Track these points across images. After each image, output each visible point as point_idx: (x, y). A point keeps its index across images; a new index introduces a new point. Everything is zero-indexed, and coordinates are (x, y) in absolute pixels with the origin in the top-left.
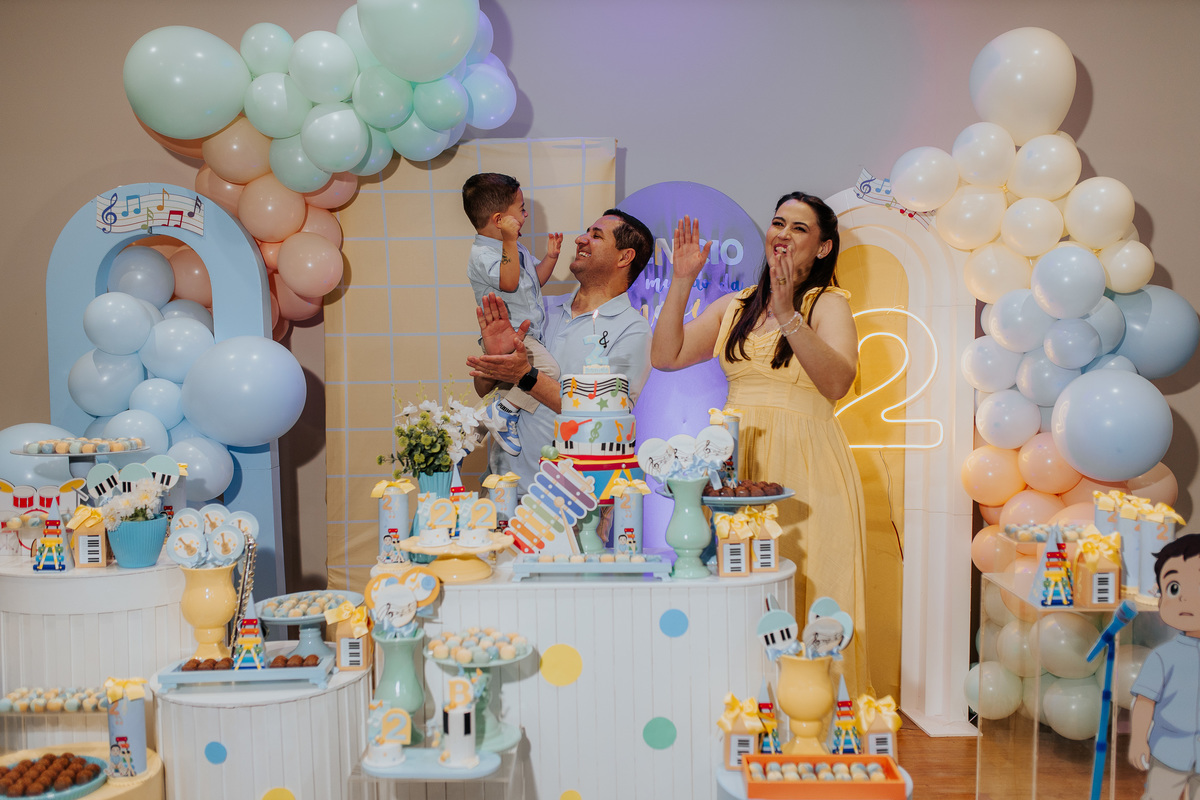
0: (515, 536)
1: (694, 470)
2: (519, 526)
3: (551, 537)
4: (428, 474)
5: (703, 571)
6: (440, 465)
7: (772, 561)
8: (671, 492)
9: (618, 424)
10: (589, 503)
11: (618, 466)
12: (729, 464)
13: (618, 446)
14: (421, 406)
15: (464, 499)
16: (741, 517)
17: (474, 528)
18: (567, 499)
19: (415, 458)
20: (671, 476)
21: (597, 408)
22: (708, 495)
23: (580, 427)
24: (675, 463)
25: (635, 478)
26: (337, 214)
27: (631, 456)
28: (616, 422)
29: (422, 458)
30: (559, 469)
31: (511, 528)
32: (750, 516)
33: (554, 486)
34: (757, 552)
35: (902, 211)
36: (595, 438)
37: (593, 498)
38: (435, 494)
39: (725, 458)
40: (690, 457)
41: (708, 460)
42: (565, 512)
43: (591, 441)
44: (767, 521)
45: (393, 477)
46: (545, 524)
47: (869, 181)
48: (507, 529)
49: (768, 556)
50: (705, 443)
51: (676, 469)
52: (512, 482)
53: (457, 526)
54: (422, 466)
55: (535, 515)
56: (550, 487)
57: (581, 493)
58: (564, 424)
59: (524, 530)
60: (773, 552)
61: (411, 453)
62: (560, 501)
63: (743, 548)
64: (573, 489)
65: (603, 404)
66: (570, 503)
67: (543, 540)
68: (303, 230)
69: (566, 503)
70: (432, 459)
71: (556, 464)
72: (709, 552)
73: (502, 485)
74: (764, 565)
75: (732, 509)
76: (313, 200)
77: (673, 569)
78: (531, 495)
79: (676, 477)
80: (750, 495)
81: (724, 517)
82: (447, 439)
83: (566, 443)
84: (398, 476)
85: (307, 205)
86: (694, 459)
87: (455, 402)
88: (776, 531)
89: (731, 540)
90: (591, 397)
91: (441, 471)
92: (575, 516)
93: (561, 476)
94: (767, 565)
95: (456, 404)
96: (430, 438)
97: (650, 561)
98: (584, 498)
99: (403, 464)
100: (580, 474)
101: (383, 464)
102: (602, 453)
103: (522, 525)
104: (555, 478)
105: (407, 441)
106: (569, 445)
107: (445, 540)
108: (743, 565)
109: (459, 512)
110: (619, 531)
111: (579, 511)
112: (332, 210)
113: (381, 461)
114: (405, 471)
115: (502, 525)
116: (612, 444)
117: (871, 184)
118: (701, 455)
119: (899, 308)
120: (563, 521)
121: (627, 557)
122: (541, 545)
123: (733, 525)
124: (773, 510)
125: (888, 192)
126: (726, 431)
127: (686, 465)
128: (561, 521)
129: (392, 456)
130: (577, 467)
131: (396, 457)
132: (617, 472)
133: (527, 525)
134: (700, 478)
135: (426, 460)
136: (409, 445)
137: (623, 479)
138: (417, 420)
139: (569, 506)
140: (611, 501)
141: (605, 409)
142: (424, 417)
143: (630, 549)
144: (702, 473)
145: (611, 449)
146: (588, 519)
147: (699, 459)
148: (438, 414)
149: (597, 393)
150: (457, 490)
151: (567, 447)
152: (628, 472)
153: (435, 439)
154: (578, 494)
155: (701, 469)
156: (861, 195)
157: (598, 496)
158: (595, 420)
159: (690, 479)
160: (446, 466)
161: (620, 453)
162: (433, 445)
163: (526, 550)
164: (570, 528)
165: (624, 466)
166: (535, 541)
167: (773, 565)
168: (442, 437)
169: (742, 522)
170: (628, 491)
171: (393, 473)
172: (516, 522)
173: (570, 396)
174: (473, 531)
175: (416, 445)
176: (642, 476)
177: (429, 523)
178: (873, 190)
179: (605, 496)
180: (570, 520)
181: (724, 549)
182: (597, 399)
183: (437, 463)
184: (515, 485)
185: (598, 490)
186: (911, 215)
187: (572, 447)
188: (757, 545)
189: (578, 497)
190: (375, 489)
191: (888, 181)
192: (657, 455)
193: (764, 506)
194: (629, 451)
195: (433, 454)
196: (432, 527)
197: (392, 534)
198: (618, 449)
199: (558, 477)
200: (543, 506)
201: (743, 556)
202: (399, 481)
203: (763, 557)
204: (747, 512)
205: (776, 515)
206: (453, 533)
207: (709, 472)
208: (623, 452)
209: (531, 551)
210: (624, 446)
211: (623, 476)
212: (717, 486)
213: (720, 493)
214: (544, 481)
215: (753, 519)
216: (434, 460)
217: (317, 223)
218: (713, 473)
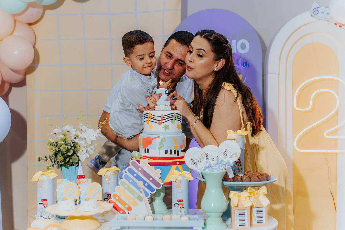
0: (115, 203)
1: (218, 166)
2: (117, 198)
3: (135, 204)
4: (66, 167)
5: (223, 225)
6: (73, 162)
7: (264, 219)
8: (204, 178)
9: (175, 139)
10: (158, 185)
11: (175, 163)
12: (238, 162)
13: (175, 151)
14: (64, 128)
15: (84, 182)
16: (245, 194)
17: (89, 199)
18: (145, 182)
19: (58, 158)
20: (204, 170)
21: (163, 130)
22: (226, 181)
23: (153, 141)
24: (207, 162)
25: (184, 171)
26: (33, 27)
27: (183, 157)
28: (174, 138)
29: (62, 158)
30: (141, 165)
31: (113, 199)
32: (250, 193)
33: (137, 174)
34: (255, 214)
35: (336, 24)
36: (162, 147)
37: (160, 182)
38: (66, 180)
39: (236, 159)
40: (216, 158)
41: (226, 160)
42: (144, 190)
43: (159, 149)
44: (260, 196)
45: (46, 169)
46: (132, 196)
47: (318, 8)
48: (110, 199)
49: (261, 217)
50: (224, 151)
51: (207, 166)
52: (115, 172)
53: (80, 198)
54: (63, 163)
55: (126, 191)
56: (135, 175)
57: (153, 179)
58: (144, 139)
59: (120, 200)
60: (264, 214)
61: (56, 155)
62: (141, 183)
63: (247, 212)
64: (148, 176)
65: (166, 127)
66: (146, 185)
67: (131, 206)
68: (14, 34)
69: (144, 185)
70: (68, 159)
71: (139, 162)
72: (227, 215)
73: (109, 174)
74: (259, 222)
75: (240, 189)
76: (18, 18)
77: (205, 224)
78: (124, 180)
79: (207, 170)
80: (251, 181)
81: (235, 194)
82: (77, 148)
83: (145, 149)
84: (48, 168)
85: (15, 21)
86: (218, 159)
87: (84, 126)
88: (265, 202)
89: (240, 207)
90: (160, 124)
91: (74, 166)
92: (149, 192)
93: (142, 168)
94: (261, 222)
95: (84, 128)
96: (66, 147)
97: (192, 220)
98: (154, 182)
99: (52, 162)
100: (152, 168)
101: (41, 161)
102: (165, 156)
103: (119, 197)
104: (138, 170)
105: (54, 149)
106: (147, 151)
107: (72, 207)
108: (247, 222)
109: (80, 190)
110: (174, 201)
111: (152, 189)
112: (30, 24)
113: (39, 159)
114: (53, 165)
115: (107, 197)
116: (171, 151)
117: (319, 9)
118: (222, 157)
119: (334, 76)
120: (142, 195)
121: (178, 216)
122: (130, 209)
123: (240, 199)
124: (264, 190)
125: (328, 14)
126: (236, 143)
127: (213, 163)
128: (141, 195)
129: (46, 157)
130: (150, 164)
131: (48, 157)
132: (174, 167)
133: (122, 197)
134: (221, 171)
135: (65, 160)
136: (56, 150)
137: (177, 171)
138: (61, 136)
139: (146, 187)
140: (171, 183)
141: (167, 131)
142: (65, 135)
143: (181, 212)
144: (222, 168)
145: (171, 153)
146: (157, 194)
147: (220, 160)
148: (73, 132)
149: (163, 121)
150: (81, 177)
151: (145, 152)
152: (180, 167)
153: (69, 147)
154: (151, 179)
155: (222, 166)
156: (313, 15)
157: (163, 181)
158: (161, 137)
159: (216, 171)
160: (76, 163)
161: (176, 156)
162: (68, 151)
163: (121, 212)
164: (146, 200)
165: (178, 163)
166: (127, 206)
167: (264, 222)
168: (75, 146)
169: (245, 197)
170: (180, 178)
171: (46, 167)
172: (115, 195)
173: (148, 123)
174: (88, 201)
175: (59, 151)
176: (187, 169)
177: (62, 197)
178: (320, 12)
179: (167, 180)
180: (147, 194)
181: (235, 213)
182: (163, 125)
183: (71, 161)
184: (116, 173)
185: (162, 177)
186: (340, 26)
187: (148, 152)
188: (254, 210)
189: (151, 181)
190: (34, 176)
191: (327, 7)
192: (196, 158)
193: (259, 187)
194: (181, 154)
195: (69, 156)
196: (65, 199)
197: (44, 202)
198: (175, 153)
199: (140, 169)
200: (131, 186)
201: (247, 217)
202: (50, 171)
203: (258, 217)
204: (248, 191)
205: (266, 193)
206: (77, 202)
207: (226, 168)
208: (178, 155)
209: (124, 213)
210: (178, 151)
211: (177, 169)
212: (231, 175)
213: (234, 179)
214: (132, 172)
215: (252, 195)
216: (69, 159)
217: (22, 30)
218: (228, 168)
